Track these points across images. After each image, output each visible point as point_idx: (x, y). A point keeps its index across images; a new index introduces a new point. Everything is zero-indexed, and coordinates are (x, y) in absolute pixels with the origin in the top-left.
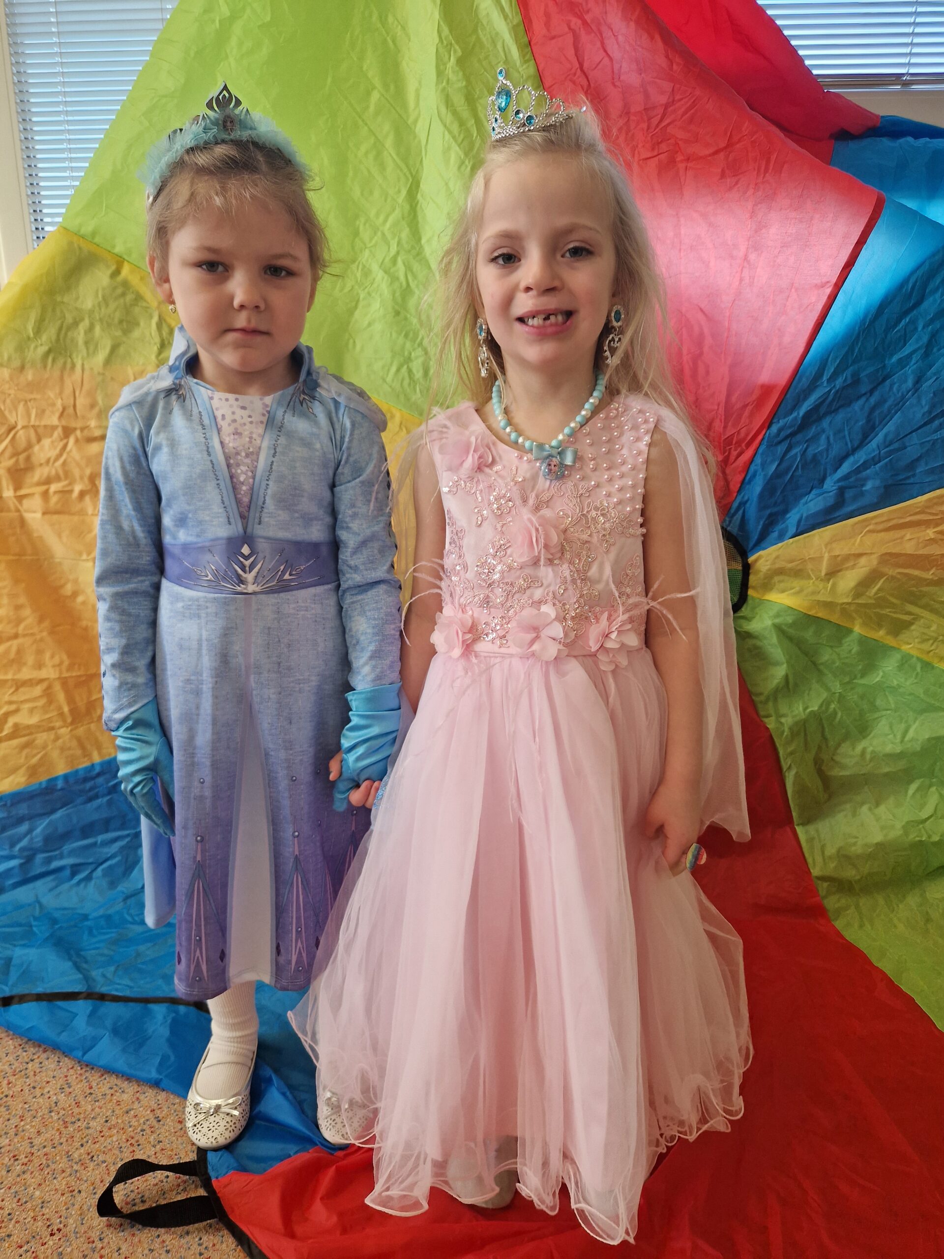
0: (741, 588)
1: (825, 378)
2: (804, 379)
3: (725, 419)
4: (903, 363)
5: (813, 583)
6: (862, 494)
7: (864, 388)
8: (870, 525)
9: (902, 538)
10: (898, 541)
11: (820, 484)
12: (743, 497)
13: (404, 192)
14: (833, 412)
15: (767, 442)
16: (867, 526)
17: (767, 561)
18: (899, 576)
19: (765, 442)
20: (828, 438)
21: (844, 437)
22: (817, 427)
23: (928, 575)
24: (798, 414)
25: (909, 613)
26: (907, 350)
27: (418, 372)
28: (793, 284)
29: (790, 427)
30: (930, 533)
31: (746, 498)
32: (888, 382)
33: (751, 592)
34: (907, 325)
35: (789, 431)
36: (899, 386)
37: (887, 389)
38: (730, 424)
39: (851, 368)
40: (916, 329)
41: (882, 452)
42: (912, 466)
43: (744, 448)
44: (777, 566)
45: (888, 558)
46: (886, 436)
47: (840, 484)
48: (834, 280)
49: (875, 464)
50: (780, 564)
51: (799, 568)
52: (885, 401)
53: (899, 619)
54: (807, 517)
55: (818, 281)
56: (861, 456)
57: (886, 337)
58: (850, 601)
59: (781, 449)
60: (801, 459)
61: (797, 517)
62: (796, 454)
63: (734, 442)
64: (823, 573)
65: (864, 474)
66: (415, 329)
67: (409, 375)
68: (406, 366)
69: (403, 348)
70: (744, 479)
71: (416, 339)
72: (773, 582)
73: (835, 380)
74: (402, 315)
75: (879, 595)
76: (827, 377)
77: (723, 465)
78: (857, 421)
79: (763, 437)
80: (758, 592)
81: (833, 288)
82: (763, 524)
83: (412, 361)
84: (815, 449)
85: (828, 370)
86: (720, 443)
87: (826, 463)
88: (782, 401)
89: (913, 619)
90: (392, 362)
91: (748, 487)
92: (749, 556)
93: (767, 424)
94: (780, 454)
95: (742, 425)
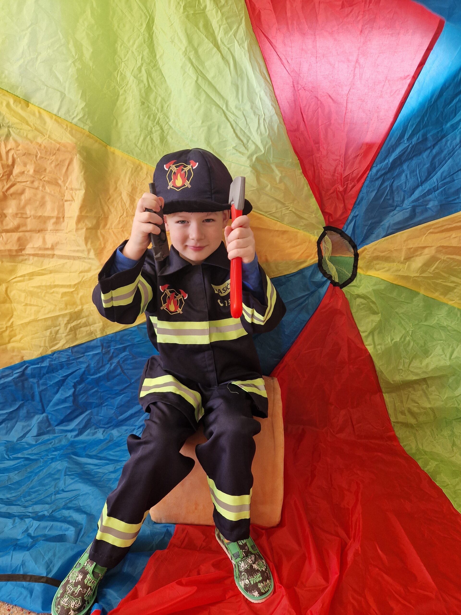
0: (353, 269)
1: (406, 138)
2: (393, 139)
3: (344, 165)
4: (454, 127)
5: (397, 264)
7: (429, 145)
8: (430, 229)
9: (450, 237)
10: (448, 238)
11: (401, 204)
12: (355, 213)
13: (144, 25)
14: (410, 159)
15: (370, 179)
16: (429, 230)
17: (369, 252)
18: (447, 260)
20: (406, 176)
21: (417, 174)
22: (399, 169)
24: (389, 161)
25: (453, 282)
26: (456, 119)
27: (157, 140)
28: (386, 77)
29: (384, 169)
31: (357, 214)
32: (444, 140)
33: (359, 271)
34: (457, 103)
35: (383, 172)
36: (451, 142)
37: (444, 143)
38: (347, 168)
39: (422, 131)
41: (439, 184)
42: (457, 192)
43: (356, 183)
44: (375, 255)
45: (443, 249)
46: (442, 174)
47: (413, 204)
48: (412, 74)
49: (435, 192)
50: (377, 253)
51: (388, 255)
52: (442, 152)
53: (446, 286)
54: (393, 224)
55: (402, 75)
56: (427, 186)
57: (444, 111)
58: (418, 275)
59: (378, 183)
60: (390, 189)
61: (387, 225)
62: (387, 186)
63: (350, 179)
64: (402, 259)
65: (428, 198)
66: (154, 113)
67: (152, 143)
68: (149, 137)
69: (147, 125)
70: (355, 202)
71: (155, 120)
72: (372, 264)
73: (412, 139)
74: (146, 104)
75: (436, 271)
76: (407, 137)
77: (343, 193)
78: (424, 165)
79: (367, 177)
80: (363, 271)
81: (411, 80)
82: (367, 229)
83: (153, 133)
84: (398, 183)
85: (408, 132)
86: (341, 180)
87: (405, 191)
88: (379, 153)
89: (456, 285)
90: (140, 135)
91: (358, 206)
92: (358, 248)
93: (370, 167)
94: (377, 186)
95: (354, 169)
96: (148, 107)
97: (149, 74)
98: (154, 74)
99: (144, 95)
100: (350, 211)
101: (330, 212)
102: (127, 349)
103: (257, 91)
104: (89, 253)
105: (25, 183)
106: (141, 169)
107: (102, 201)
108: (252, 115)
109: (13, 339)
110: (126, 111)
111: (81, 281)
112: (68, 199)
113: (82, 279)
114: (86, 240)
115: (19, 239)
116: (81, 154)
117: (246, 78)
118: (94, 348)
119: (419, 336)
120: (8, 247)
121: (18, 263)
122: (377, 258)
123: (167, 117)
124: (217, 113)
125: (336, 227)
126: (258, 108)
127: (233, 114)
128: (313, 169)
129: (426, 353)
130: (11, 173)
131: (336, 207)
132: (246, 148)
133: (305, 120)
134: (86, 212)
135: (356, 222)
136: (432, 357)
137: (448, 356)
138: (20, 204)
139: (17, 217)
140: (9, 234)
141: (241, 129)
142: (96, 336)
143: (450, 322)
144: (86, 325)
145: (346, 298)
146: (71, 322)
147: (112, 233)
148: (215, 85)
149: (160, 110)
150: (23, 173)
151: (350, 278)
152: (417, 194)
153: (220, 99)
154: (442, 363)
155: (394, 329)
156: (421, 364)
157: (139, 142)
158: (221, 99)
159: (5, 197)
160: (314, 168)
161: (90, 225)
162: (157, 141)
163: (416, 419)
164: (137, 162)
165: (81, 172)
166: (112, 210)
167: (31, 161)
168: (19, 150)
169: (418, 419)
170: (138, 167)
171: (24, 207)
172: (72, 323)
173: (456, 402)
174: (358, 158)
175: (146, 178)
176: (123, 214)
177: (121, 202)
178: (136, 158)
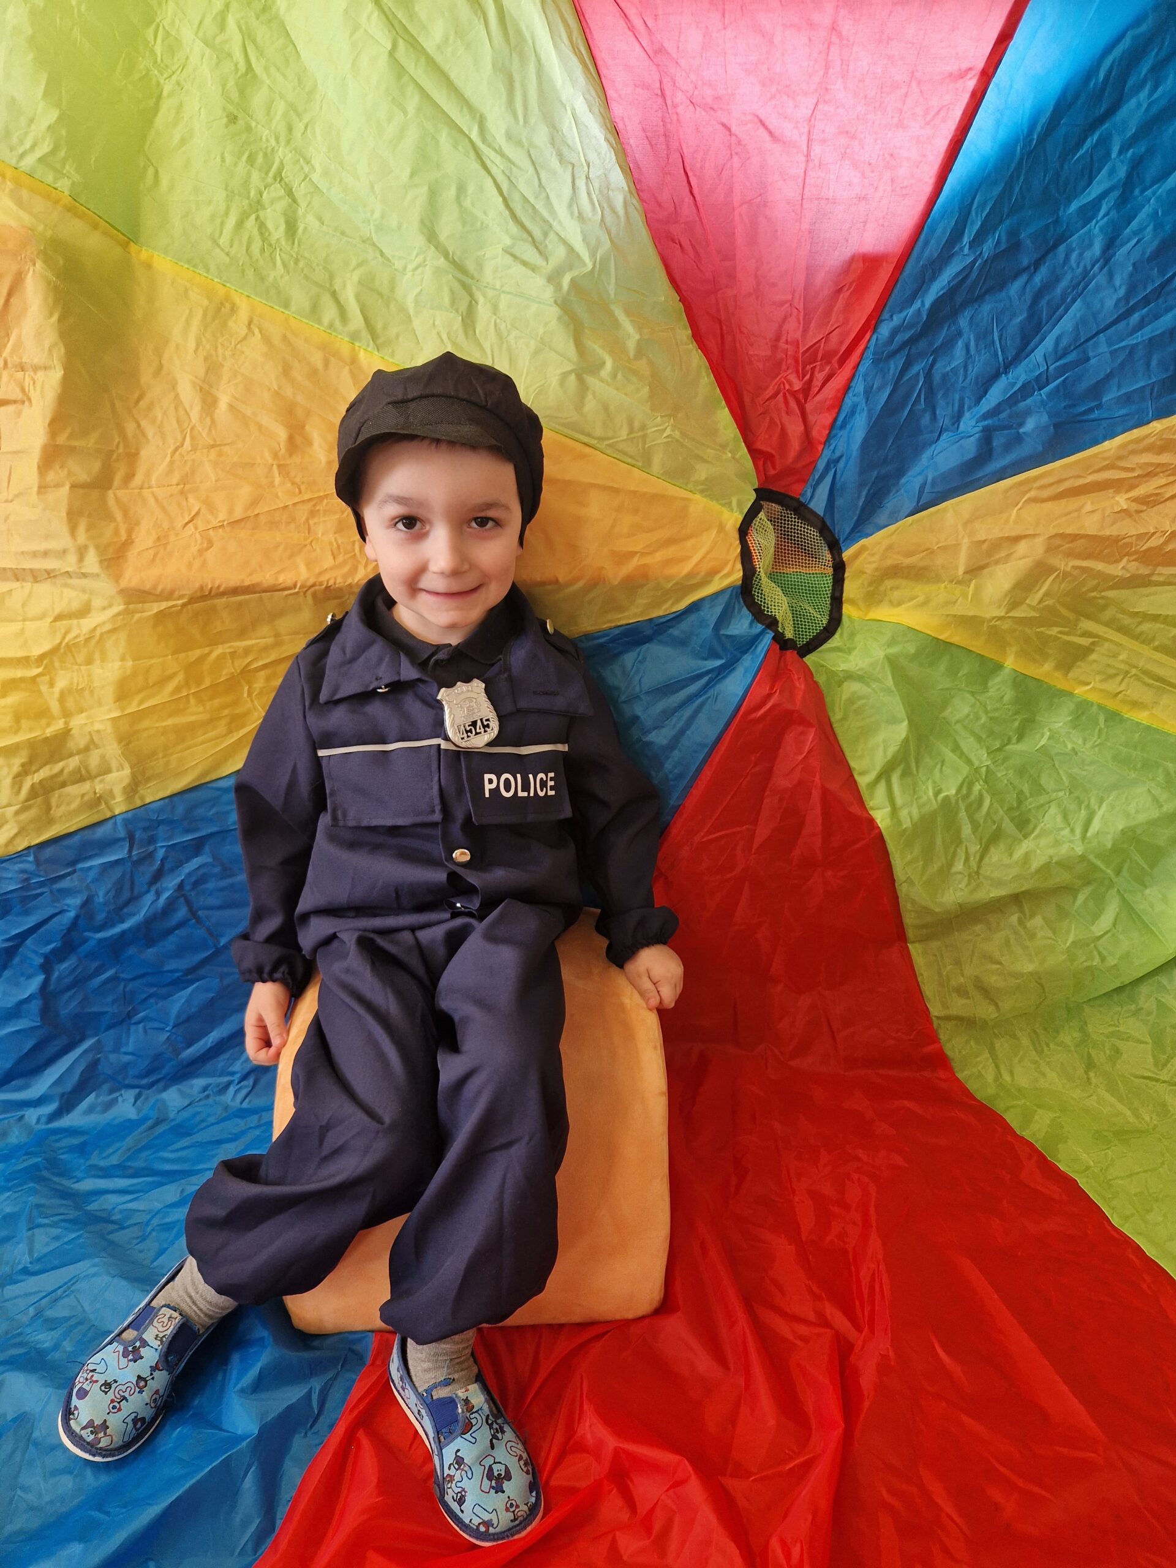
0: (831, 604)
1: (966, 240)
2: (933, 242)
3: (805, 315)
4: (1088, 213)
5: (946, 587)
6: (1019, 439)
7: (1025, 261)
8: (1030, 490)
9: (1078, 510)
10: (1074, 515)
11: (953, 424)
12: (834, 451)
14: (976, 300)
15: (874, 354)
16: (1027, 492)
17: (873, 555)
18: (1075, 573)
19: (869, 354)
20: (967, 347)
21: (993, 342)
22: (949, 327)
23: (1117, 570)
24: (923, 304)
25: (1086, 634)
26: (1094, 191)
27: (276, 228)
28: (913, 73)
29: (911, 326)
30: (1122, 501)
31: (837, 454)
32: (1062, 249)
33: (847, 609)
34: (1094, 147)
35: (907, 335)
36: (1081, 255)
37: (1061, 258)
38: (813, 325)
39: (1008, 223)
40: (1108, 154)
41: (1051, 368)
42: (1097, 390)
43: (837, 366)
44: (889, 562)
45: (1061, 543)
46: (1057, 340)
47: (986, 423)
48: (980, 65)
49: (1040, 390)
50: (895, 559)
51: (922, 564)
52: (1058, 280)
53: (1073, 644)
54: (934, 483)
55: (954, 67)
56: (1020, 374)
57: (1062, 167)
58: (1002, 614)
59: (894, 366)
60: (924, 382)
61: (919, 481)
62: (918, 373)
63: (820, 355)
64: (961, 571)
65: (1022, 405)
66: (267, 147)
67: (261, 234)
68: (253, 217)
69: (246, 182)
70: (835, 420)
71: (270, 167)
72: (882, 588)
73: (981, 244)
74: (241, 122)
75: (1047, 603)
76: (969, 237)
77: (801, 397)
78: (1013, 315)
79: (866, 348)
80: (859, 608)
81: (979, 80)
82: (867, 495)
83: (264, 208)
84: (945, 366)
85: (972, 224)
87: (963, 388)
88: (897, 281)
89: (1093, 643)
90: (228, 209)
91: (842, 432)
92: (843, 548)
93: (873, 322)
94: (894, 374)
95: (832, 325)
96: (248, 129)
97: (248, 35)
98: (262, 33)
99: (235, 95)
100: (820, 448)
101: (769, 450)
102: (207, 848)
103: (564, 99)
104: (81, 558)
106: (234, 309)
107: (118, 404)
108: (554, 162)
110: (183, 141)
111: (61, 643)
112: (11, 397)
113: (64, 638)
114: (73, 518)
116: (48, 261)
117: (533, 59)
118: (105, 845)
119: (1006, 781)
122: (895, 572)
123: (304, 158)
124: (455, 147)
125: (783, 491)
126: (571, 144)
127: (502, 155)
128: (719, 331)
129: (1023, 824)
131: (783, 434)
132: (540, 253)
133: (696, 191)
134: (71, 437)
135: (838, 476)
136: (1037, 837)
137: (1078, 831)
141: (526, 200)
142: (110, 810)
143: (1080, 742)
144: (79, 776)
145: (816, 684)
146: (33, 768)
147: (151, 501)
148: (446, 68)
149: (282, 140)
151: (824, 629)
152: (995, 395)
153: (462, 109)
154: (1064, 850)
155: (943, 762)
156: (1011, 855)
157: (225, 231)
158: (465, 109)
160: (721, 329)
161: (83, 477)
162: (277, 231)
163: (996, 1005)
164: (221, 291)
165: (51, 315)
166: (150, 432)
169: (1000, 1004)
170: (222, 304)
172: (35, 772)
173: (1095, 953)
174: (841, 296)
175: (247, 335)
176: (182, 445)
177: (176, 408)
178: (216, 280)
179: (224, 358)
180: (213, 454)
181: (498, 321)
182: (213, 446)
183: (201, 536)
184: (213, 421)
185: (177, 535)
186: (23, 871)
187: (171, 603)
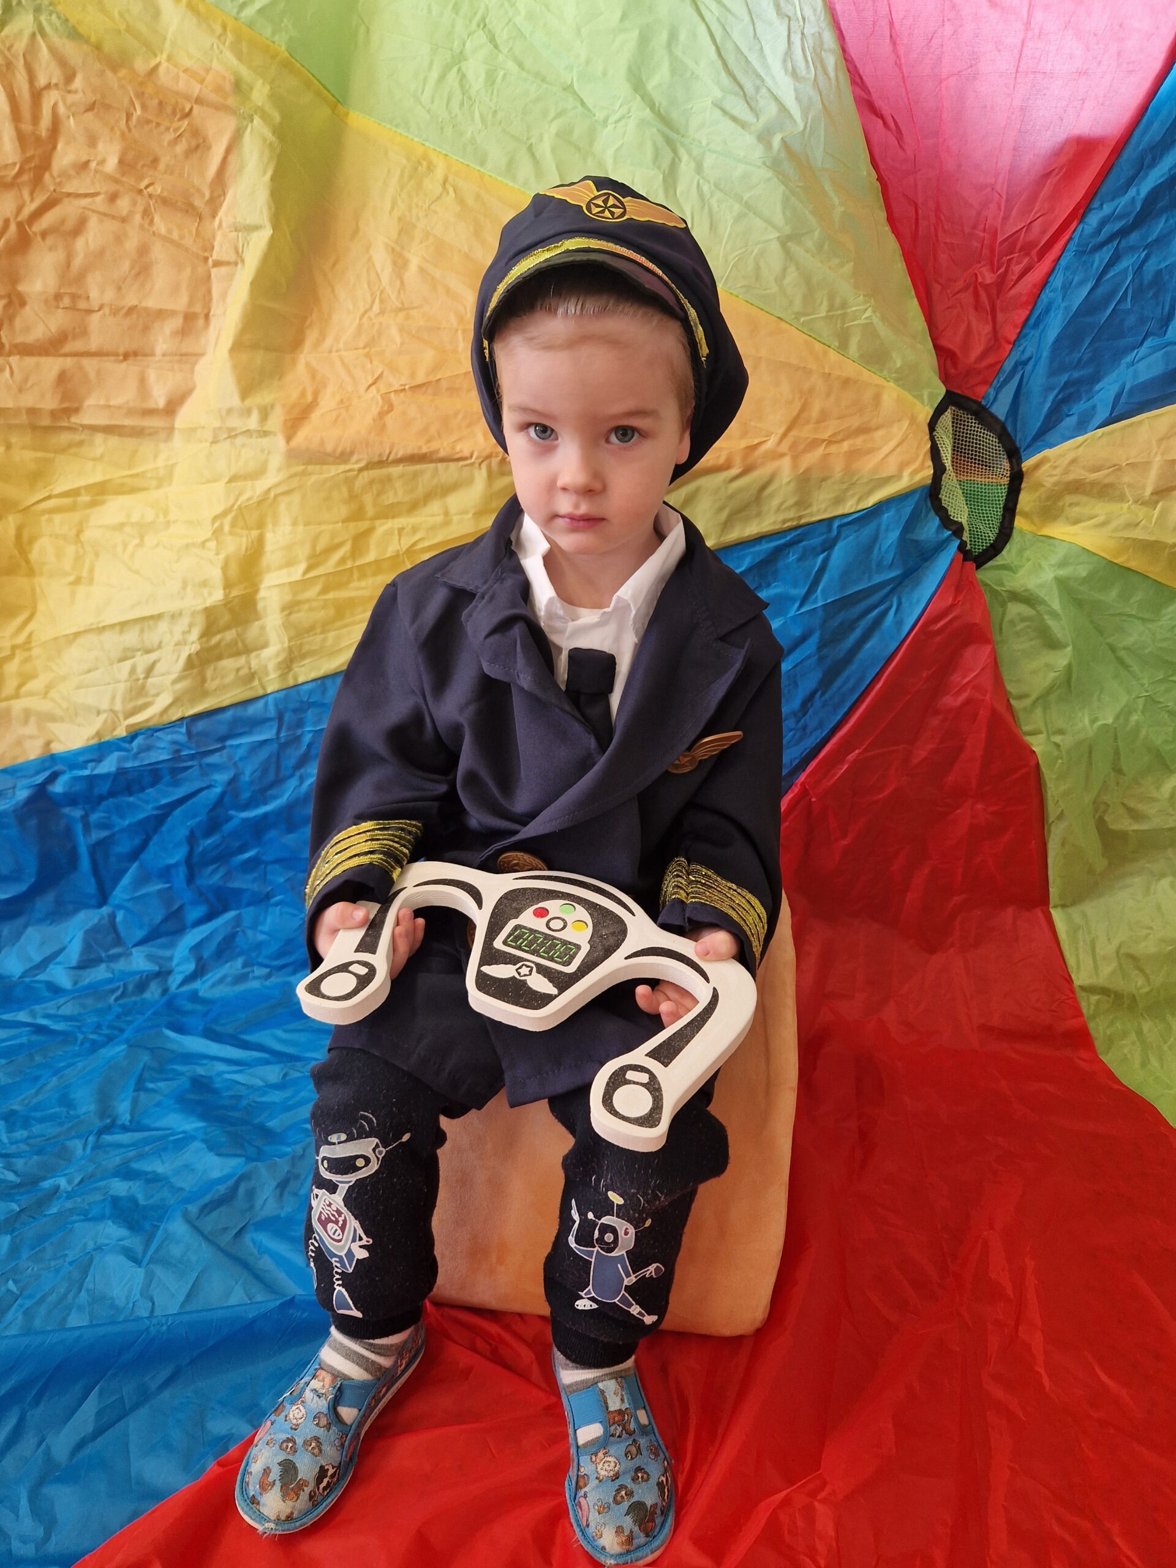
0: (1004, 516)
2: (1156, 125)
3: (1007, 201)
5: (1129, 508)
11: (1161, 328)
15: (1078, 245)
17: (1055, 467)
22: (1165, 220)
24: (1138, 193)
29: (1120, 217)
31: (1027, 355)
33: (1019, 523)
35: (1118, 226)
38: (1014, 213)
43: (1036, 259)
44: (1070, 477)
50: (1078, 474)
51: (1107, 481)
54: (1131, 393)
59: (1101, 260)
60: (1133, 280)
61: (1114, 389)
62: (1127, 269)
63: (1019, 245)
64: (1148, 492)
67: (462, 87)
68: (455, 70)
70: (1027, 319)
71: (475, 15)
72: (1061, 504)
77: (994, 291)
79: (1070, 239)
80: (1033, 523)
82: (1053, 401)
83: (465, 58)
84: (1159, 262)
86: (992, 250)
88: (1113, 166)
90: (431, 64)
91: (1033, 332)
92: (1023, 458)
93: (1081, 211)
94: (1098, 269)
95: (1036, 213)
100: (1009, 347)
101: (954, 347)
104: (265, 417)
105: (88, 200)
106: (430, 168)
108: (772, 17)
109: (30, 686)
111: (233, 505)
113: (237, 500)
115: (62, 378)
118: (255, 723)
120: (28, 400)
121: (55, 452)
122: (1076, 487)
125: (965, 393)
128: (914, 216)
130: (45, 165)
131: (969, 333)
132: (752, 109)
135: (1025, 380)
138: (69, 264)
139: (58, 307)
140: (30, 361)
141: (738, 50)
142: (264, 688)
144: (237, 649)
147: (338, 363)
150: (86, 164)
151: (991, 545)
157: (427, 87)
159: (23, 243)
160: (917, 213)
162: (478, 83)
164: (420, 150)
165: (265, 173)
166: (342, 295)
167: (112, 129)
168: (76, 92)
170: (420, 163)
171: (80, 278)
174: (1049, 181)
175: (441, 195)
176: (371, 307)
177: (368, 271)
178: (416, 139)
179: (418, 219)
180: (401, 315)
181: (701, 181)
182: (401, 310)
183: (383, 398)
184: (402, 283)
185: (359, 397)
186: (174, 743)
187: (348, 467)
